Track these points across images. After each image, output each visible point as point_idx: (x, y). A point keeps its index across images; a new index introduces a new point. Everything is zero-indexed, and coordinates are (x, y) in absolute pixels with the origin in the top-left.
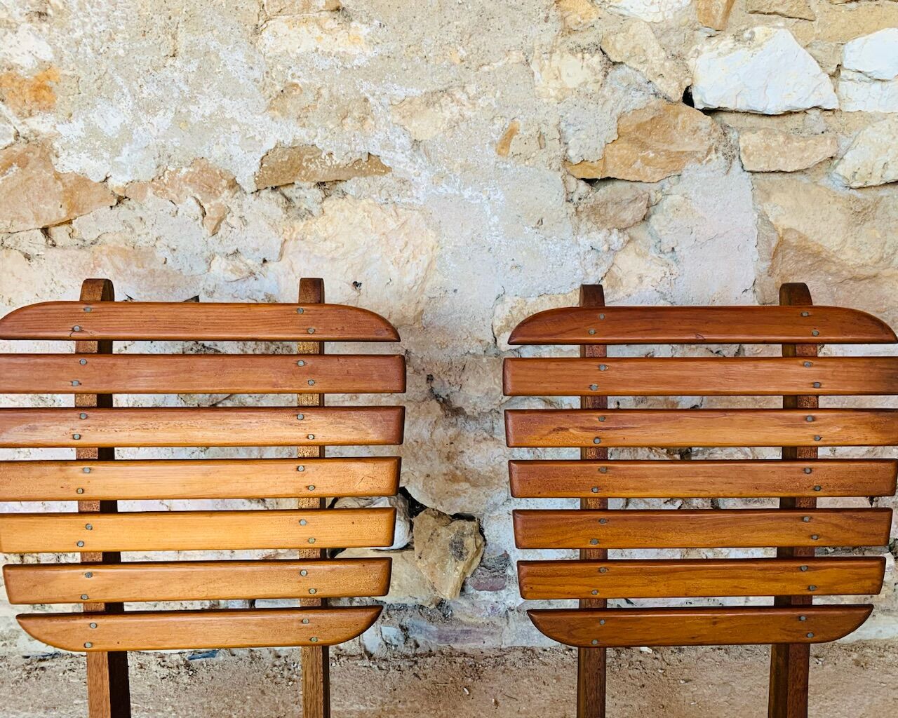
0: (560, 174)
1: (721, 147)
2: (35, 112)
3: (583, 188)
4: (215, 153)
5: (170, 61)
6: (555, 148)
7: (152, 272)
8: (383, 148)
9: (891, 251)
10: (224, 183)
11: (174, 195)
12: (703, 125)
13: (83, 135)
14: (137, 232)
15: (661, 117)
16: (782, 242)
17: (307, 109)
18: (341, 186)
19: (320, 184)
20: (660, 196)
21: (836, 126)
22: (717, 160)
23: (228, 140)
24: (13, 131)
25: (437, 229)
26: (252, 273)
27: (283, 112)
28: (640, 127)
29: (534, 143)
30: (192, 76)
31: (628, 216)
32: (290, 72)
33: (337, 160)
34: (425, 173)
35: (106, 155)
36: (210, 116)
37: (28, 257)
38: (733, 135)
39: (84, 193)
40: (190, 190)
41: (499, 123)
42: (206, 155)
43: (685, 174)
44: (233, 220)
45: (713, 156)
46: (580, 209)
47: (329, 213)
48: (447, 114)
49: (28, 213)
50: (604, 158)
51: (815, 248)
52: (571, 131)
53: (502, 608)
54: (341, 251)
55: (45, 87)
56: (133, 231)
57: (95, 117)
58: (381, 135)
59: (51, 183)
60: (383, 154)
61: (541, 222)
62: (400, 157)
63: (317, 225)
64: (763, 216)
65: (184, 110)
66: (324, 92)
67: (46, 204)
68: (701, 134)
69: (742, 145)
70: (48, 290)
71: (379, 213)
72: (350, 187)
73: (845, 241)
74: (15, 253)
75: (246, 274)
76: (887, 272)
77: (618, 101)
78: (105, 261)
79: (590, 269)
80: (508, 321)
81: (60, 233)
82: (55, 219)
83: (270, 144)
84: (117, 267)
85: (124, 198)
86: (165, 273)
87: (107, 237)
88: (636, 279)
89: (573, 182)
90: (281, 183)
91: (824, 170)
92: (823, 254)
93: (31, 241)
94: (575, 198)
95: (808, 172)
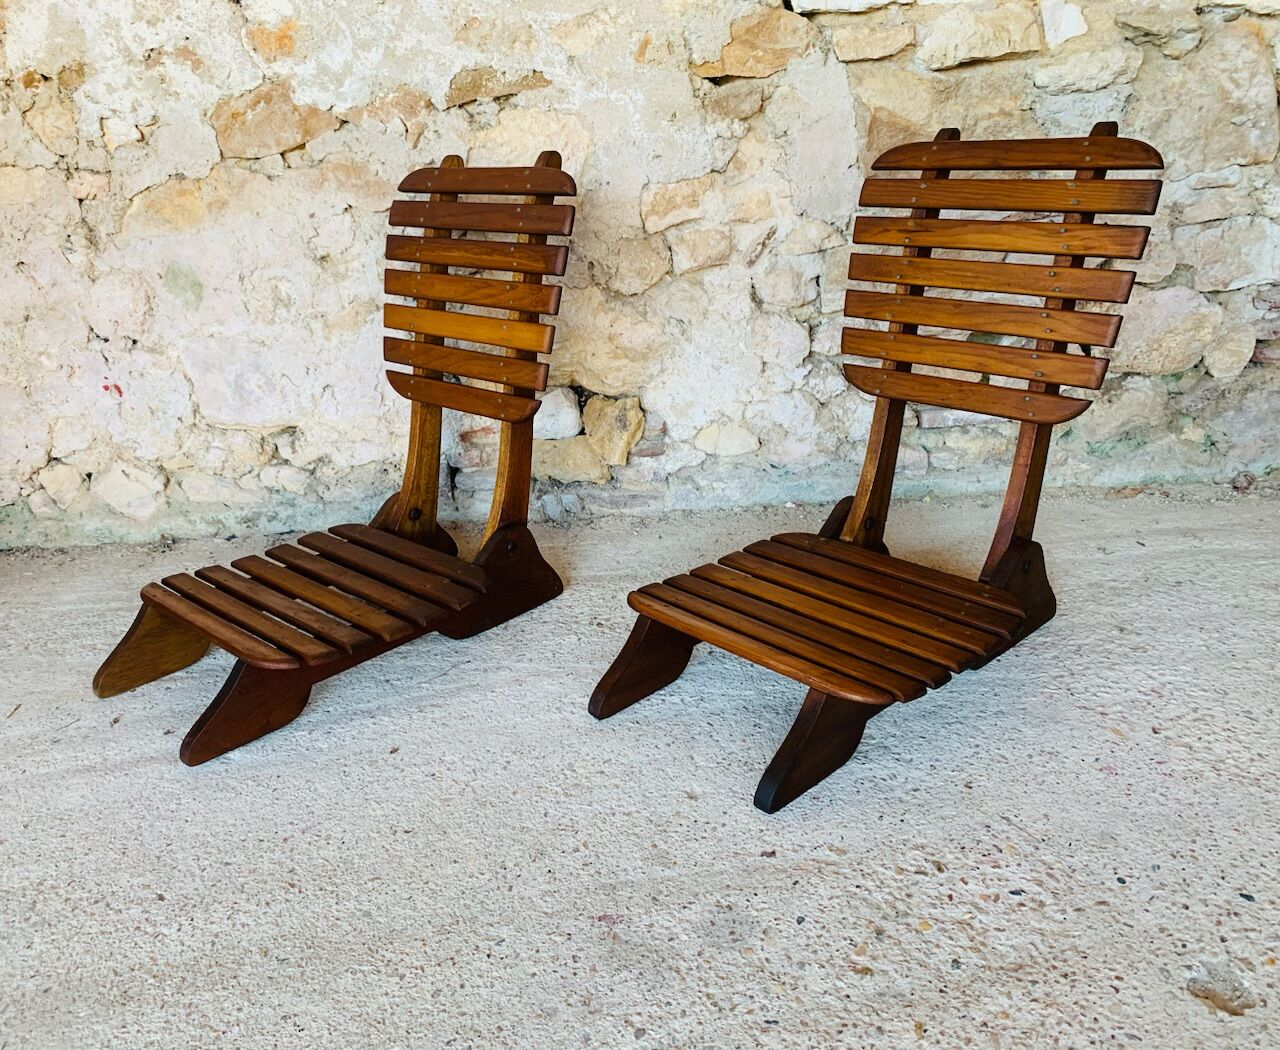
0: (687, 74)
1: (818, 43)
2: (278, 57)
3: (707, 84)
4: (414, 79)
5: (380, 7)
6: (681, 53)
7: (367, 183)
8: (545, 64)
9: (972, 123)
10: (422, 103)
11: (383, 117)
12: (800, 25)
13: (314, 72)
14: (355, 150)
15: (766, 22)
16: (874, 120)
17: (485, 37)
18: (513, 100)
19: (497, 99)
20: (772, 89)
21: (915, 18)
22: (816, 54)
23: (425, 67)
24: (261, 75)
25: (591, 129)
27: (467, 41)
28: (748, 30)
29: (665, 50)
30: (397, 19)
31: (747, 107)
32: (471, 8)
33: (509, 78)
34: (579, 83)
35: (332, 87)
36: (412, 48)
37: (269, 177)
38: (828, 32)
39: (314, 120)
40: (396, 111)
41: (636, 37)
42: (408, 80)
43: (789, 68)
44: (429, 134)
45: (811, 50)
46: (706, 103)
47: (503, 122)
48: (594, 33)
49: (271, 141)
50: (722, 59)
51: (904, 123)
52: (694, 38)
53: (663, 475)
54: (515, 154)
55: (286, 37)
56: (351, 150)
57: (324, 57)
58: (543, 54)
59: (289, 114)
60: (544, 69)
61: (674, 115)
62: (558, 71)
63: (495, 133)
64: (857, 99)
65: (391, 46)
66: (498, 22)
67: (285, 132)
68: (800, 32)
69: (835, 40)
70: (286, 203)
71: (544, 118)
72: (519, 100)
73: (930, 115)
74: (260, 176)
77: (729, 11)
78: (331, 175)
79: (718, 154)
80: (653, 206)
81: (293, 157)
82: (292, 144)
83: (457, 69)
84: (339, 181)
85: (345, 122)
86: (377, 183)
87: (331, 157)
88: (758, 163)
89: (698, 81)
90: (467, 100)
91: (909, 57)
92: (912, 129)
93: (273, 164)
94: (701, 94)
95: (894, 59)
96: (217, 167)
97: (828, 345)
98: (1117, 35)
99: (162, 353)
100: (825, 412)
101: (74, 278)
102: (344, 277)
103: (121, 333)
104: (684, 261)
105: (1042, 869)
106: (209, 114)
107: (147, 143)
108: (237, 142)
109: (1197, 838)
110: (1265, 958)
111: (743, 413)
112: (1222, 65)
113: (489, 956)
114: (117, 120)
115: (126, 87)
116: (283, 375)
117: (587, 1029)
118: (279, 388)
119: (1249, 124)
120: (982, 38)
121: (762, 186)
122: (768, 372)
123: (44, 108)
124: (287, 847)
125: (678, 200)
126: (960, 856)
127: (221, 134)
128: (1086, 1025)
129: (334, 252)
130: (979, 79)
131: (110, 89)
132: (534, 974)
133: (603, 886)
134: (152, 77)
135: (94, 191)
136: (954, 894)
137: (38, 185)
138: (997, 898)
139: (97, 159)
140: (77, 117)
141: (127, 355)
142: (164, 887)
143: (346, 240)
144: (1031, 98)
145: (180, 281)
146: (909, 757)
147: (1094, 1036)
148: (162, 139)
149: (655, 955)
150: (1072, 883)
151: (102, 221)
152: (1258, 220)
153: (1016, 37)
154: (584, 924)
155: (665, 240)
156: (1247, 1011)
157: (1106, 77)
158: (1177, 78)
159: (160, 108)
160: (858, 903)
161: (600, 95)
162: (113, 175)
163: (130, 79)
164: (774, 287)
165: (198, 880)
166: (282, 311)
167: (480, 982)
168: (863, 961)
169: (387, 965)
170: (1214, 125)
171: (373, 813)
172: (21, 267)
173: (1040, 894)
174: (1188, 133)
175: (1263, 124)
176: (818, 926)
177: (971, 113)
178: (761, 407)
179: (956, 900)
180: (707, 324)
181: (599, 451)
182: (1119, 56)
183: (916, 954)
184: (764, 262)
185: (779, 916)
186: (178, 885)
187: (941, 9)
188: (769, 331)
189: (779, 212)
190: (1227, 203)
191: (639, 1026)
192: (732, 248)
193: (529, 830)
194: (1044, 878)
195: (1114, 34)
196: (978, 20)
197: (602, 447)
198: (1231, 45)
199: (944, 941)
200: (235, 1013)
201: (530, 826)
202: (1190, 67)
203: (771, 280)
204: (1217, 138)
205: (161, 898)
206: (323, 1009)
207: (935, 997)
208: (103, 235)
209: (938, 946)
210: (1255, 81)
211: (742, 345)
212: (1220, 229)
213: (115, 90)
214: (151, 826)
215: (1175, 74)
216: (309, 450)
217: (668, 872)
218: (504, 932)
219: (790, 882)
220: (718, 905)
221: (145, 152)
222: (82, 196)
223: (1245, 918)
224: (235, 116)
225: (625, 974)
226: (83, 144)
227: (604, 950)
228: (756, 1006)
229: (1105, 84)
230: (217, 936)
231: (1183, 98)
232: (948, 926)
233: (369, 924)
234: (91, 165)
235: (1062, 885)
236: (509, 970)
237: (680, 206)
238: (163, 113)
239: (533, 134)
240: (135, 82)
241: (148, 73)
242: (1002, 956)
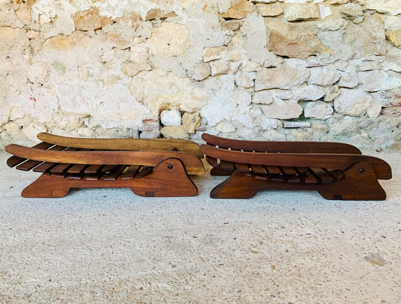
0: (217, 16)
1: (256, 11)
2: (96, 1)
3: (223, 19)
4: (137, 10)
6: (216, 10)
7: (120, 41)
8: (176, 10)
9: (300, 37)
10: (139, 18)
11: (126, 21)
12: (251, 5)
13: (107, 6)
15: (241, 3)
16: (272, 33)
18: (166, 20)
19: (161, 19)
20: (242, 23)
21: (284, 6)
22: (255, 14)
23: (140, 7)
24: (90, 6)
25: (188, 30)
26: (144, 41)
28: (236, 5)
29: (211, 8)
31: (235, 27)
33: (165, 13)
34: (186, 16)
35: (112, 11)
37: (90, 37)
38: (259, 8)
39: (105, 21)
40: (130, 20)
41: (203, 4)
42: (135, 11)
43: (247, 17)
44: (140, 28)
45: (254, 12)
46: (223, 25)
47: (163, 26)
49: (92, 26)
50: (228, 13)
51: (280, 35)
52: (220, 5)
54: (165, 35)
56: (116, 31)
57: (110, 2)
58: (176, 7)
59: (98, 18)
60: (176, 11)
61: (213, 27)
62: (180, 12)
63: (160, 29)
64: (267, 27)
67: (96, 23)
68: (251, 7)
69: (261, 10)
70: (94, 45)
71: (175, 25)
72: (168, 20)
73: (288, 34)
74: (87, 36)
75: (142, 41)
76: (299, 42)
78: (109, 37)
79: (226, 40)
80: (206, 54)
81: (98, 32)
82: (98, 27)
83: (150, 9)
84: (111, 39)
85: (115, 22)
86: (123, 41)
87: (109, 32)
88: (237, 44)
89: (221, 19)
90: (152, 18)
91: (282, 17)
92: (283, 37)
93: (91, 32)
94: (222, 22)
95: (278, 17)
96: (74, 32)
97: (257, 100)
98: (341, 16)
99: (50, 89)
100: (255, 120)
101: (25, 62)
102: (110, 69)
103: (38, 81)
104: (215, 71)
105: (317, 229)
106: (73, 16)
107: (53, 24)
108: (81, 26)
109: (367, 223)
110: (390, 252)
111: (231, 119)
112: (370, 26)
113: (124, 245)
114: (44, 16)
115: (48, 6)
116: (88, 98)
117: (155, 265)
118: (86, 102)
119: (378, 43)
120: (303, 12)
121: (238, 51)
122: (239, 107)
123: (22, 10)
124: (61, 218)
125: (214, 53)
126: (290, 225)
127: (76, 22)
128: (330, 267)
129: (108, 61)
130: (302, 26)
131: (43, 6)
132: (139, 251)
133: (169, 230)
134: (56, 4)
135: (34, 36)
136: (287, 234)
137: (17, 33)
138: (301, 235)
139: (36, 27)
140: (32, 14)
141: (39, 88)
142: (13, 226)
143: (112, 57)
144: (316, 32)
145: (58, 67)
146: (275, 202)
147: (333, 270)
148: (58, 22)
149: (183, 246)
150: (327, 233)
151: (36, 46)
152: (381, 71)
153: (312, 13)
154: (160, 238)
155: (209, 65)
156: (385, 265)
157: (337, 27)
158: (358, 30)
159: (58, 13)
160: (255, 235)
161: (192, 20)
162: (41, 32)
163: (49, 3)
164: (241, 81)
165: (26, 225)
166: (90, 78)
167: (120, 252)
168: (255, 250)
169: (87, 247)
170: (368, 43)
171: (93, 210)
172: (8, 58)
173: (316, 235)
174: (361, 45)
175: (382, 44)
176: (240, 240)
177: (300, 34)
178: (236, 118)
179: (288, 235)
180: (221, 91)
181: (186, 129)
182: (341, 21)
183: (274, 248)
184: (238, 74)
185: (228, 237)
186: (18, 226)
187: (291, 4)
188: (239, 94)
189: (243, 58)
190: (372, 65)
191: (174, 264)
192: (229, 69)
193: (146, 216)
194: (318, 231)
195: (340, 16)
196: (301, 7)
197: (187, 128)
198: (372, 21)
199: (283, 245)
200: (27, 258)
201: (147, 215)
202: (361, 26)
203: (240, 79)
204: (369, 47)
205: (11, 229)
206: (60, 258)
207: (279, 259)
208: (36, 51)
209: (281, 247)
210: (379, 31)
211: (231, 98)
212: (371, 73)
213: (45, 6)
214: (14, 211)
215: (357, 28)
216: (94, 122)
217: (191, 227)
218: (131, 240)
219: (232, 230)
220: (207, 234)
221: (52, 26)
222: (30, 37)
223: (383, 242)
224: (81, 17)
225: (171, 251)
226: (33, 22)
227: (165, 245)
228: (217, 260)
229: (337, 29)
230: (28, 239)
231: (359, 35)
232: (285, 242)
233: (84, 237)
234: (34, 28)
235: (323, 233)
236: (130, 249)
237: (214, 55)
238: (59, 15)
239: (171, 30)
240: (51, 4)
241: (56, 2)
242: (303, 250)
